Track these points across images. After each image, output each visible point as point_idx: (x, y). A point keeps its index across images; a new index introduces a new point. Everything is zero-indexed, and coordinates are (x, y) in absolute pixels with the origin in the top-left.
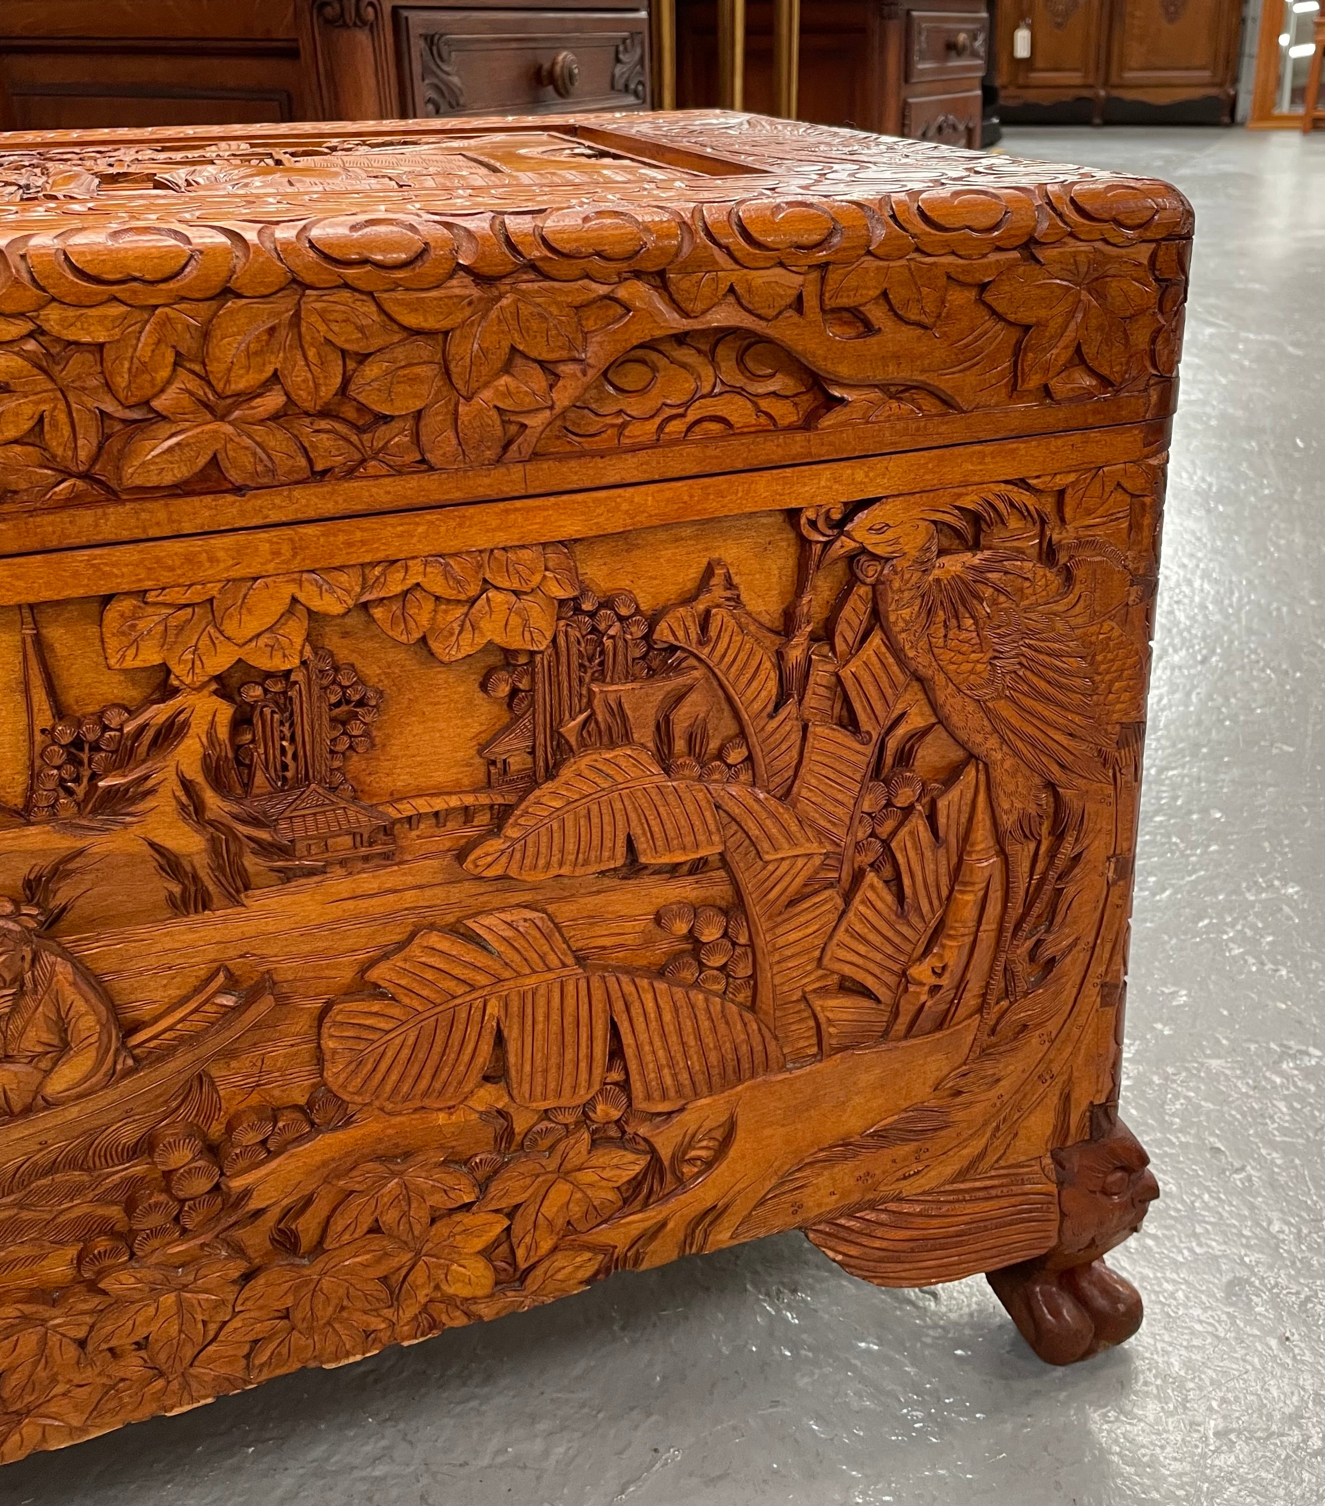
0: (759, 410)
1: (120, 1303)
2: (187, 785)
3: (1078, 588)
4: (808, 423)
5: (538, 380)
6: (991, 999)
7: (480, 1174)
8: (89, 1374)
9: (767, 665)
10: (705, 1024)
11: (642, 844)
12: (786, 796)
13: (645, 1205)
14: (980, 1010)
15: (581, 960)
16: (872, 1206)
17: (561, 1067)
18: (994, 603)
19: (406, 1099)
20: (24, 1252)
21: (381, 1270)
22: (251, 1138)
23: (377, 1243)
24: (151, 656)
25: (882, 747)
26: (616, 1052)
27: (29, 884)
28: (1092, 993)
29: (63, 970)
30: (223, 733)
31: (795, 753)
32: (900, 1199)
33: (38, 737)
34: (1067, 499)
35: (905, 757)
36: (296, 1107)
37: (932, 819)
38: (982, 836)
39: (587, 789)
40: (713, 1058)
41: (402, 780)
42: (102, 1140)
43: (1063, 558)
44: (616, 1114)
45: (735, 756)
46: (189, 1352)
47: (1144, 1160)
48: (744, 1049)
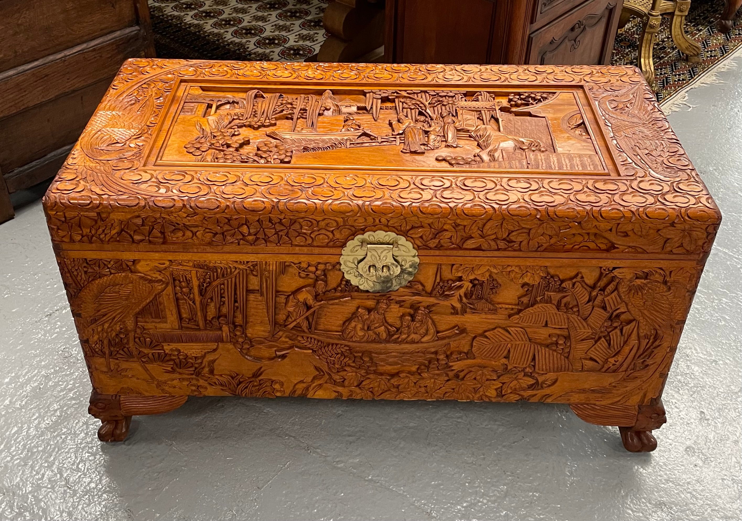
0: (597, 245)
1: (423, 378)
2: (460, 296)
3: (671, 291)
4: (607, 250)
5: (548, 238)
6: (629, 370)
7: (499, 374)
8: (415, 389)
9: (587, 295)
10: (555, 359)
11: (549, 322)
12: (585, 319)
13: (533, 390)
14: (626, 371)
15: (530, 340)
16: (587, 404)
17: (521, 359)
18: (648, 291)
19: (487, 357)
20: (409, 364)
21: (474, 386)
22: (455, 357)
23: (475, 381)
24: (460, 274)
25: (612, 314)
26: (534, 359)
27: (428, 306)
28: (657, 374)
29: (430, 321)
30: (469, 289)
31: (589, 312)
32: (595, 405)
33: (436, 283)
34: (672, 273)
35: (618, 316)
36: (465, 353)
37: (621, 330)
38: (634, 336)
39: (539, 310)
40: (556, 366)
41: (500, 300)
42: (428, 350)
43: (669, 284)
44: (531, 371)
45: (575, 309)
46: (434, 390)
47: (665, 414)
48: (564, 366)
